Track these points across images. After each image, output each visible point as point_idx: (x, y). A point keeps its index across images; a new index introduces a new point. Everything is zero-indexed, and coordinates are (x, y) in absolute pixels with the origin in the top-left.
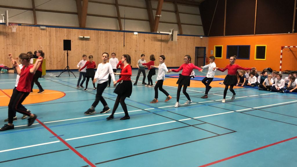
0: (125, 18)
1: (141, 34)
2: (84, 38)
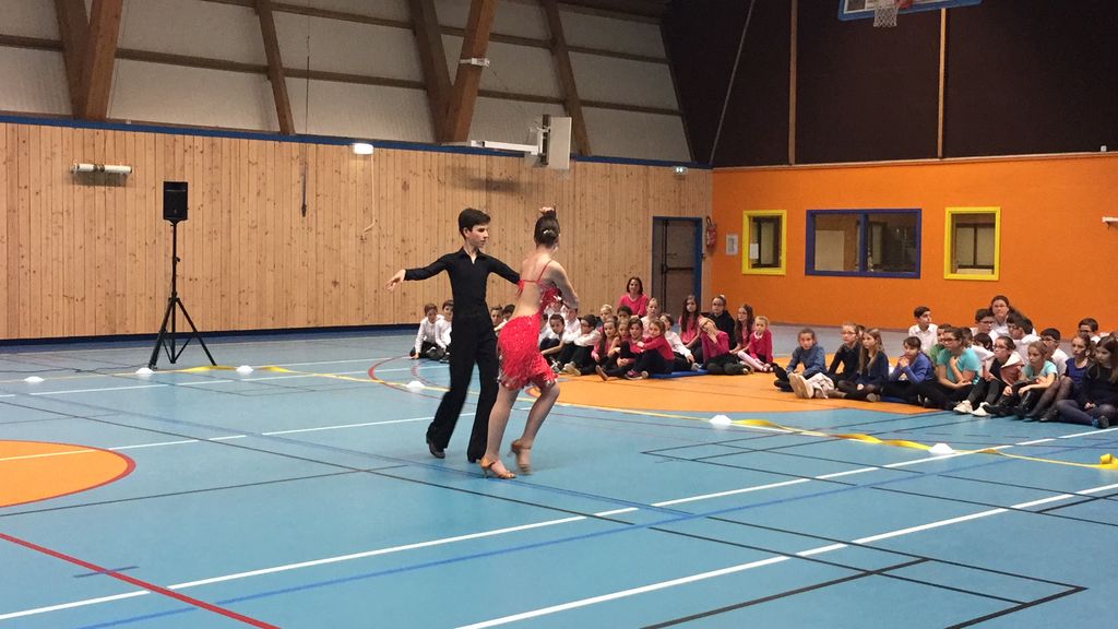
0: (308, 74)
1: (391, 151)
2: (103, 170)
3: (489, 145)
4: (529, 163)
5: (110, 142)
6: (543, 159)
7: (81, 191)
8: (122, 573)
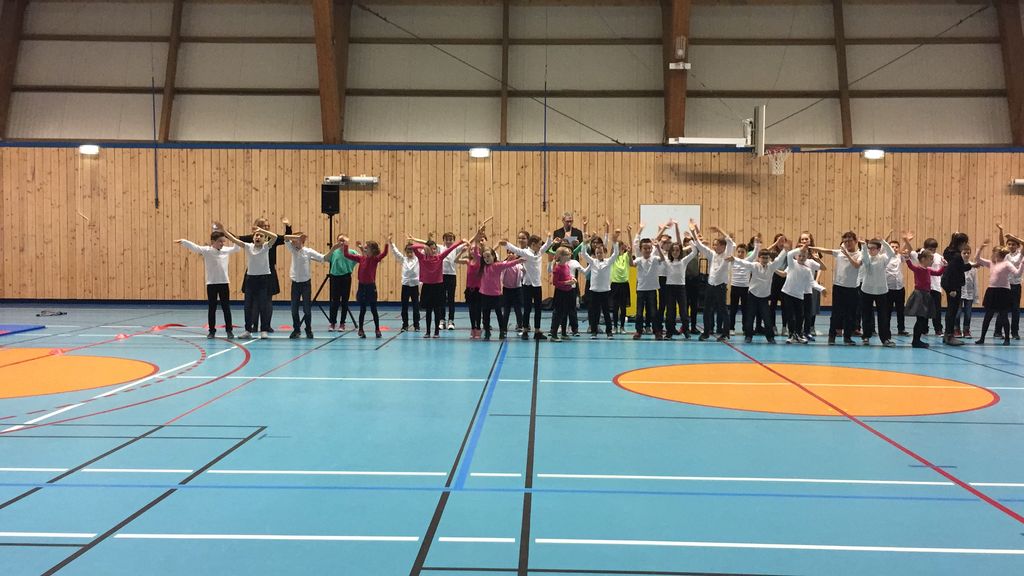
8: (944, 469)
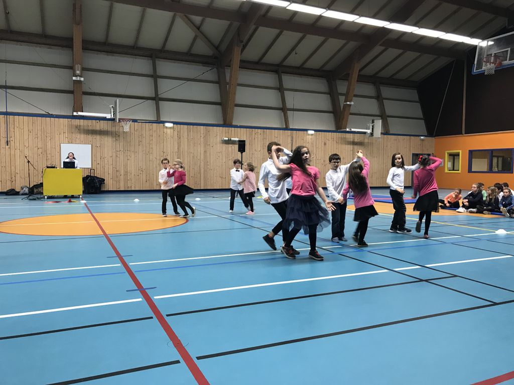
0: (293, 110)
1: (320, 133)
2: (231, 140)
3: (353, 130)
4: (367, 136)
5: (233, 132)
6: (372, 134)
7: (225, 146)
